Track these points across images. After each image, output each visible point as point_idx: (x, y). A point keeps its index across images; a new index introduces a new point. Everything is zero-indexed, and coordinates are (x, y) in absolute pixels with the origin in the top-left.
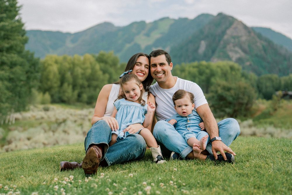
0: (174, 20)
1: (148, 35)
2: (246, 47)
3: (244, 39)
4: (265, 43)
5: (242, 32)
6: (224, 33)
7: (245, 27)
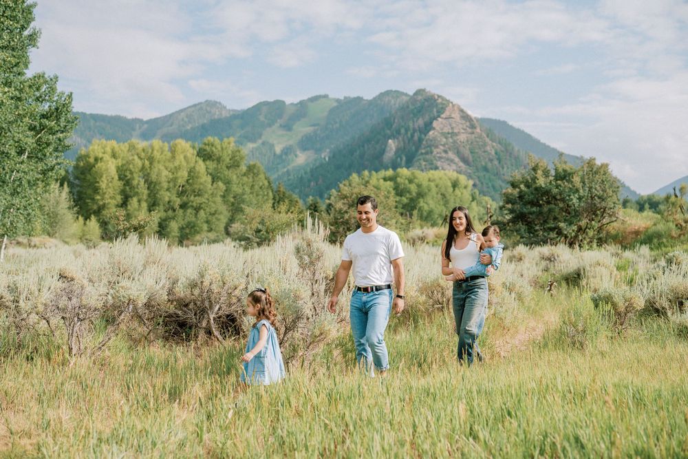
0: (338, 101)
1: (288, 127)
2: (467, 152)
3: (463, 137)
4: (498, 147)
5: (459, 126)
6: (428, 126)
7: (465, 117)
